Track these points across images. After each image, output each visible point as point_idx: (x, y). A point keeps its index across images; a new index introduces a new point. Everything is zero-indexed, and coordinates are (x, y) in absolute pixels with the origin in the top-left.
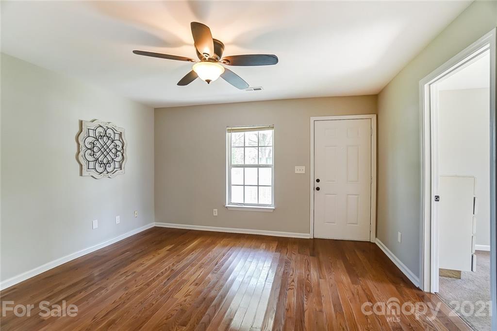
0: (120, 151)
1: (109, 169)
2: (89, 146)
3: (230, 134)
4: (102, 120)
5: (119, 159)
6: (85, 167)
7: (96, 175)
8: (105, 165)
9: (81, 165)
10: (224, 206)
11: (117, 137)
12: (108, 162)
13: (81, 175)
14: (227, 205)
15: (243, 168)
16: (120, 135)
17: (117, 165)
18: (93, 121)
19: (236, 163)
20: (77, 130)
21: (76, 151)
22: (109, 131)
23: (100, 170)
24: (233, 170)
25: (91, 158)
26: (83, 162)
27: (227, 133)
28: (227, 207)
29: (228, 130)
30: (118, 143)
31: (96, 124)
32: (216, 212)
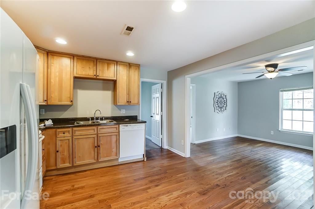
0: (226, 103)
1: (222, 110)
2: (217, 101)
3: (282, 92)
4: (220, 91)
5: (225, 106)
6: (216, 109)
7: (218, 112)
8: (221, 108)
9: (215, 108)
10: (278, 130)
11: (225, 97)
12: (222, 107)
13: (215, 112)
14: (280, 130)
15: (291, 111)
16: (226, 96)
17: (225, 108)
18: (218, 92)
19: (286, 108)
20: (214, 96)
21: (213, 104)
22: (222, 95)
23: (220, 110)
24: (284, 111)
25: (217, 106)
26: (215, 107)
27: (280, 93)
28: (280, 131)
29: (281, 90)
30: (225, 99)
31: (219, 93)
32: (272, 133)
